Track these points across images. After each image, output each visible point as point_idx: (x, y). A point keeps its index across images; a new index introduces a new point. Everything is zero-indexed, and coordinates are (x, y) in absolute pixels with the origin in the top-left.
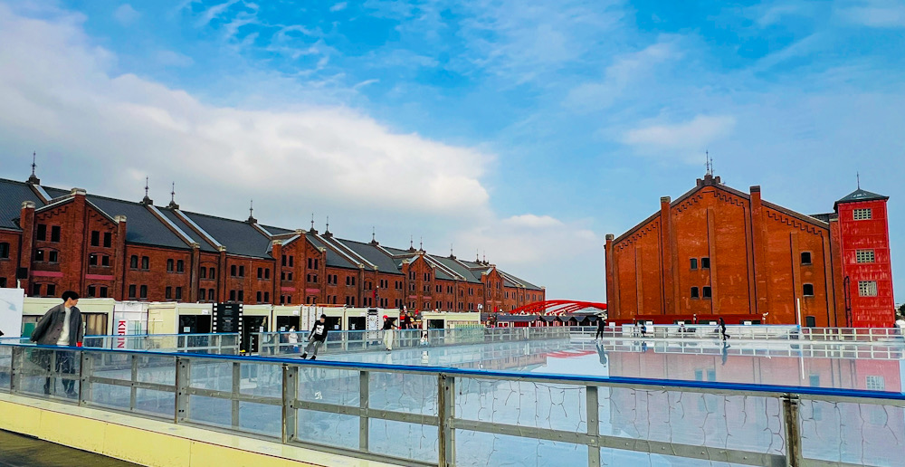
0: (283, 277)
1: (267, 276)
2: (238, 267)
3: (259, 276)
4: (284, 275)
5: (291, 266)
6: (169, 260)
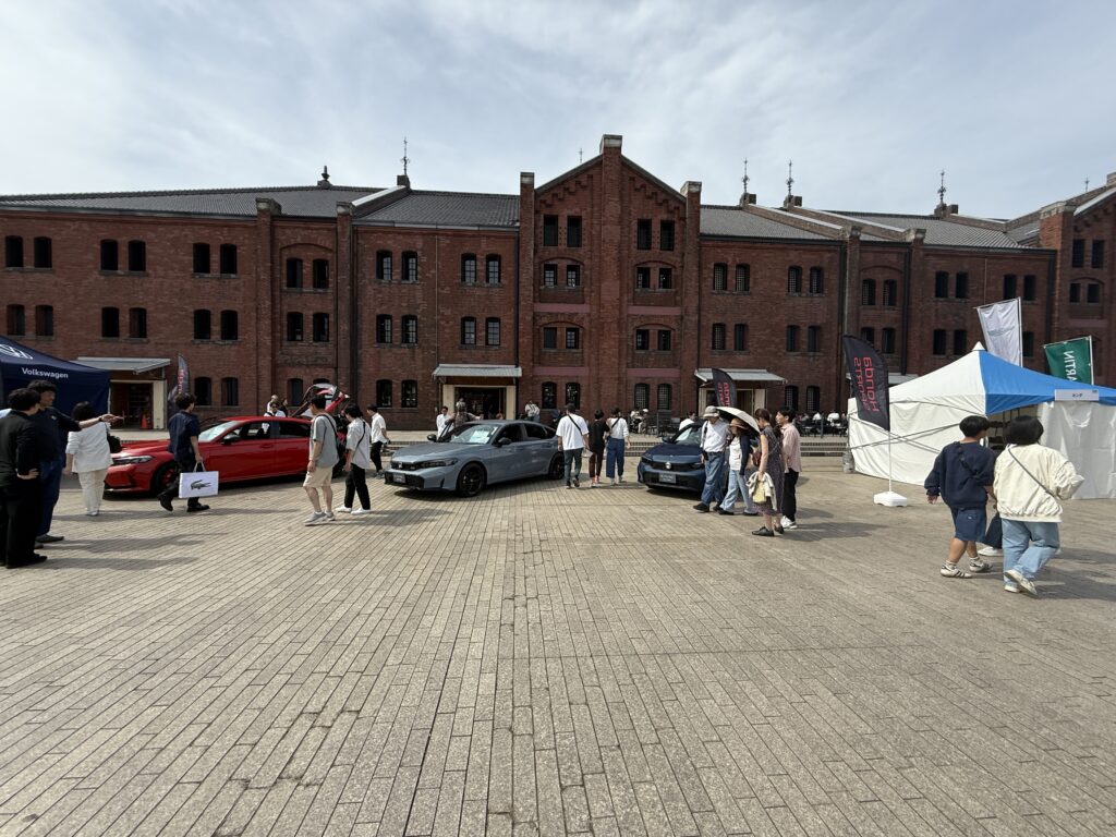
0: (1074, 297)
1: (1029, 294)
2: (952, 277)
3: (1009, 295)
4: (1075, 289)
5: (1097, 263)
6: (791, 268)
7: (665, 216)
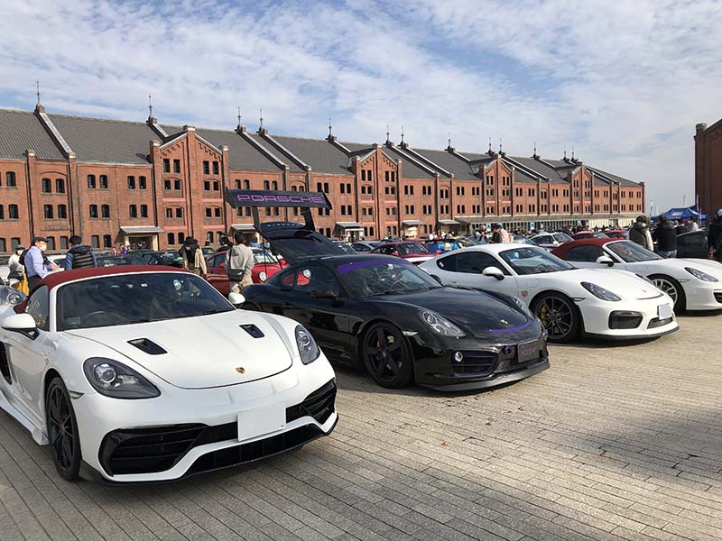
0: (363, 191)
1: (349, 191)
2: (322, 184)
3: (342, 191)
4: (363, 189)
5: (370, 179)
6: (265, 181)
7: (214, 160)
